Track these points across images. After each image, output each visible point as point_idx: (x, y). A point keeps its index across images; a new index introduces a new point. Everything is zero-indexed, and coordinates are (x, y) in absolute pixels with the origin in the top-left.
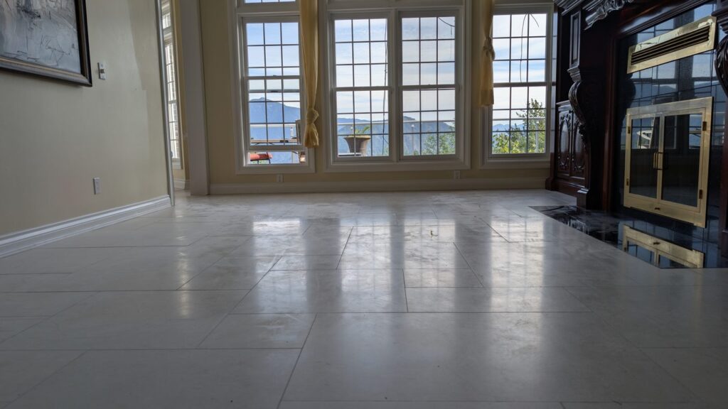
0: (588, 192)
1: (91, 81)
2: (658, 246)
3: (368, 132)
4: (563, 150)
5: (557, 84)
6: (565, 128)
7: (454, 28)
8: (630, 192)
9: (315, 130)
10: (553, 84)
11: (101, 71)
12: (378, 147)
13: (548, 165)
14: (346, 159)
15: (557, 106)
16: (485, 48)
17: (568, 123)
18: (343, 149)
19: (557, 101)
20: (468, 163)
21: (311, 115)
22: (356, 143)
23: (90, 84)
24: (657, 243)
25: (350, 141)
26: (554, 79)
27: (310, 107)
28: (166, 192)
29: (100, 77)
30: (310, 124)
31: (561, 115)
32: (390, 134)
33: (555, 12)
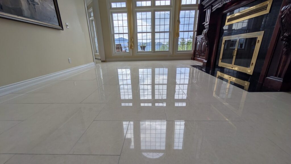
0: (207, 62)
1: (63, 28)
2: (230, 78)
3: (146, 44)
4: (197, 49)
5: (197, 31)
6: (198, 43)
7: (169, 15)
8: (221, 62)
9: (133, 44)
10: (196, 31)
11: (67, 26)
12: (149, 49)
13: (192, 54)
14: (140, 52)
15: (196, 37)
16: (178, 21)
17: (200, 42)
18: (140, 50)
19: (197, 36)
20: (172, 53)
21: (131, 40)
22: (143, 48)
23: (63, 29)
24: (230, 77)
25: (141, 47)
26: (196, 30)
27: (131, 38)
28: (93, 61)
29: (67, 28)
30: (131, 42)
31: (198, 39)
32: (152, 45)
33: (198, 10)
